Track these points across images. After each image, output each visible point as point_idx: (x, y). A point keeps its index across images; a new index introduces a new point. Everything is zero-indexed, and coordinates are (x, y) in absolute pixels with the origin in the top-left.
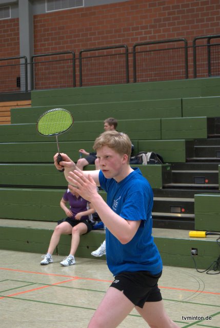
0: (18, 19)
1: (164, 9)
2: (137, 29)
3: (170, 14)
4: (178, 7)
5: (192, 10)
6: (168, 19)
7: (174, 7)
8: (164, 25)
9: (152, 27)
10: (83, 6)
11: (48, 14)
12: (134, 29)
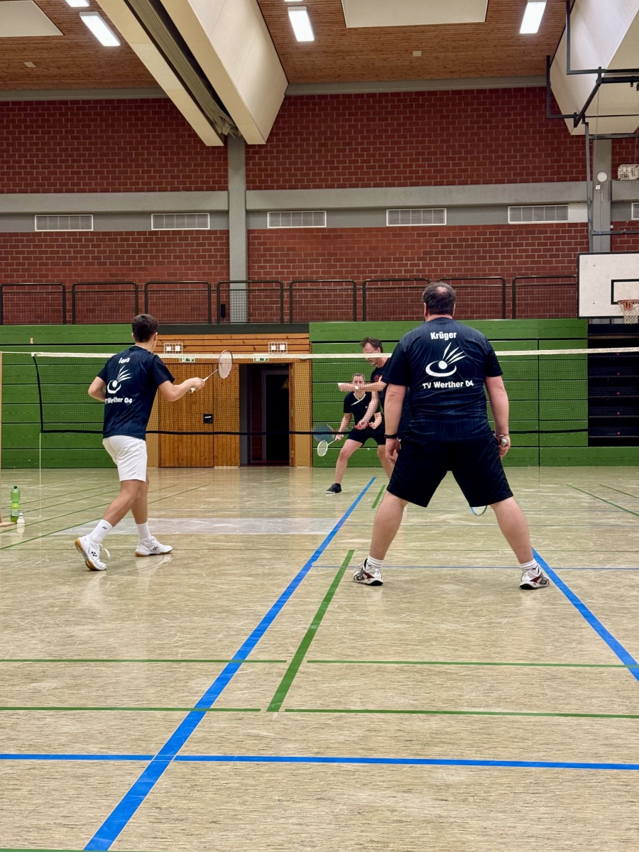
0: (227, 232)
1: (437, 241)
2: (401, 259)
3: (443, 247)
4: (454, 240)
5: (473, 246)
6: (443, 253)
7: (449, 240)
8: (437, 259)
9: (420, 259)
10: (325, 226)
11: (270, 230)
12: (395, 259)
